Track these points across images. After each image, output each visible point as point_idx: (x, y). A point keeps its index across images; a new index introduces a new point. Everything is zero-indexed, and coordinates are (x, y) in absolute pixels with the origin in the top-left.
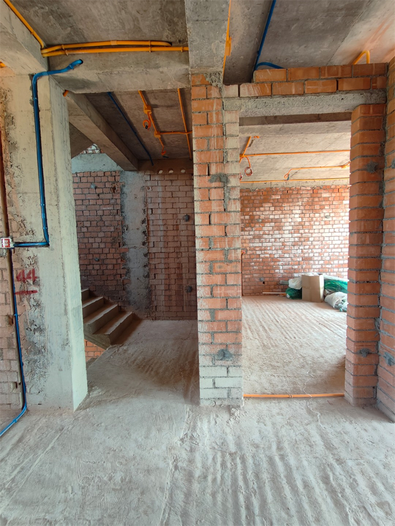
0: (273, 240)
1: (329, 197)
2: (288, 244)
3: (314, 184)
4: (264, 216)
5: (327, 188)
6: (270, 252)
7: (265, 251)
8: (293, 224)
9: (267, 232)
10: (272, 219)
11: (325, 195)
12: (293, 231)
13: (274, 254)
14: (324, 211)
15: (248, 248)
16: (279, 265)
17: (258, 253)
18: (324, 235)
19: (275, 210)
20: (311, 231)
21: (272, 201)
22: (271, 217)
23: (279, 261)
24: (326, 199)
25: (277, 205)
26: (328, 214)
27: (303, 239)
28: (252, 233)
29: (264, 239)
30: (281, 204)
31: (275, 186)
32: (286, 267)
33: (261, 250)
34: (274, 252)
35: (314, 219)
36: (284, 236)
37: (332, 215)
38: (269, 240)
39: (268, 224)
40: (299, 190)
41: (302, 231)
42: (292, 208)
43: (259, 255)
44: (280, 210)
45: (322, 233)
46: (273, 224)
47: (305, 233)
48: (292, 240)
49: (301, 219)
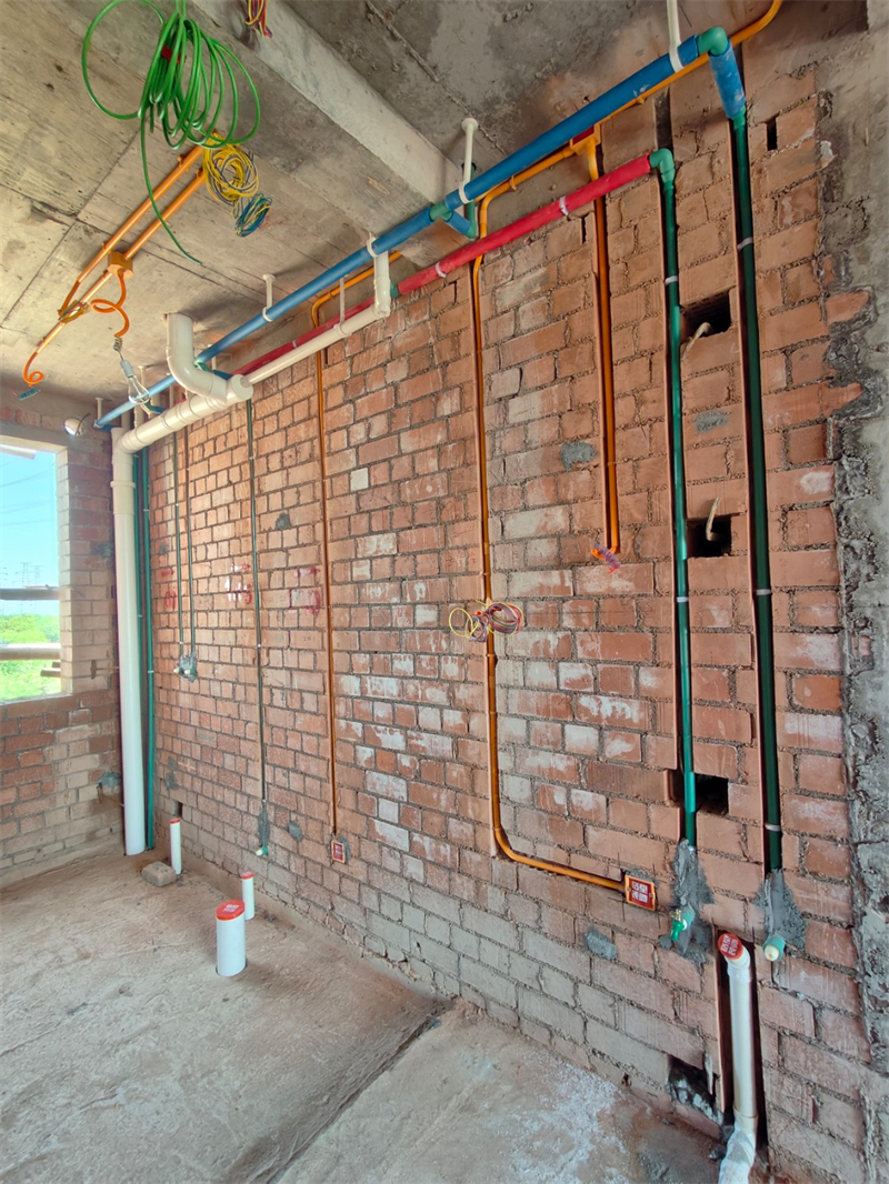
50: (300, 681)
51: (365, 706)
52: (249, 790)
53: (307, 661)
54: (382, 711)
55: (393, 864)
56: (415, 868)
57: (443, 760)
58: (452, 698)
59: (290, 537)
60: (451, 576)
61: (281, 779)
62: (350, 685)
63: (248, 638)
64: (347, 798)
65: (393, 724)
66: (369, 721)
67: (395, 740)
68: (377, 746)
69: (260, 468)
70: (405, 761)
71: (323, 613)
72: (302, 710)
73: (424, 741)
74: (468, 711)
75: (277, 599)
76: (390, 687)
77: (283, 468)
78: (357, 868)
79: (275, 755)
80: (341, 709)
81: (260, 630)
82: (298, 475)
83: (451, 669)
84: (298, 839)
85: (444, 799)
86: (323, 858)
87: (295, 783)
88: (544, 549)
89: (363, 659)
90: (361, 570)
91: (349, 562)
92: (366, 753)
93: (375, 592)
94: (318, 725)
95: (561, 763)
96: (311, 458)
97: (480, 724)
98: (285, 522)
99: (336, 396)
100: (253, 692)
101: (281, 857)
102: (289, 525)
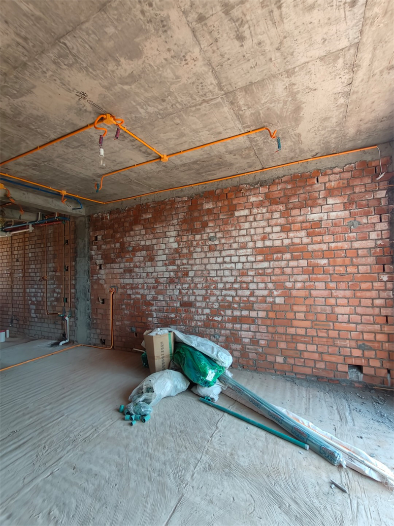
0: (144, 275)
1: (214, 208)
2: (161, 280)
3: (192, 192)
4: (134, 242)
5: (210, 195)
6: (141, 291)
7: (137, 290)
8: (167, 251)
9: (138, 264)
10: (143, 246)
11: (208, 206)
12: (167, 262)
13: (146, 295)
14: (208, 230)
15: (119, 285)
16: (151, 310)
17: (129, 292)
18: (208, 267)
19: (146, 234)
20: (191, 262)
21: (142, 222)
22: (143, 243)
23: (152, 305)
24: (210, 211)
25: (149, 226)
26: (212, 235)
27: (180, 274)
28: (122, 265)
29: (134, 274)
30: (152, 225)
31: (146, 201)
32: (160, 314)
33: (132, 288)
34: (146, 292)
35: (195, 243)
36: (158, 269)
37: (219, 235)
38: (141, 276)
39: (138, 254)
40: (173, 203)
41: (178, 262)
42: (166, 230)
43: (130, 295)
44: (152, 233)
45: (206, 265)
46: (144, 253)
47: (183, 264)
48: (167, 275)
49: (176, 244)
50: (20, 291)
51: (30, 294)
52: (9, 314)
53: (21, 287)
54: (32, 294)
55: (33, 320)
56: (36, 320)
57: (40, 301)
58: (42, 291)
59: (18, 263)
60: (42, 272)
61: (15, 310)
62: (28, 291)
63: (10, 283)
64: (27, 310)
65: (34, 296)
66: (30, 297)
67: (34, 299)
68: (32, 301)
69: (13, 249)
70: (35, 302)
71: (24, 278)
72: (20, 296)
73: (38, 299)
74: (44, 293)
75: (16, 275)
76: (34, 290)
77: (17, 250)
78: (28, 323)
79: (14, 306)
80: (26, 295)
81: (12, 281)
82: (20, 252)
83: (42, 287)
84: (18, 321)
85: (40, 307)
86: (23, 323)
87: (18, 310)
88: (52, 269)
89: (30, 286)
90: (30, 271)
91: (28, 269)
92: (30, 302)
93: (32, 274)
94: (22, 298)
95: (53, 299)
96: (22, 250)
97: (45, 295)
98: (17, 261)
99: (27, 239)
100: (11, 294)
101: (15, 325)
102: (18, 261)
